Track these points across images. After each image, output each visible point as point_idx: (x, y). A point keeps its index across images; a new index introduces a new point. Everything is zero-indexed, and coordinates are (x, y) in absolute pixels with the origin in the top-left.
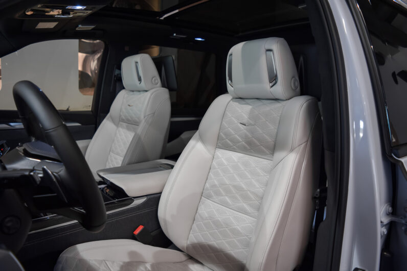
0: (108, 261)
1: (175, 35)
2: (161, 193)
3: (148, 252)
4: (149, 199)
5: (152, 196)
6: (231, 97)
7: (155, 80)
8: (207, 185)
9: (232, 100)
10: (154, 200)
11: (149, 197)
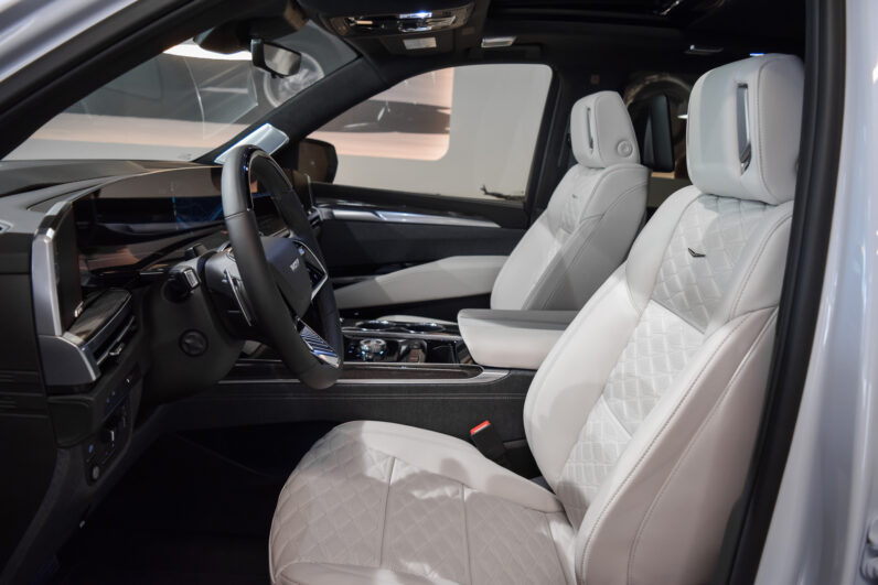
0: (399, 459)
1: (692, 47)
2: (535, 371)
3: (481, 471)
4: (512, 376)
5: (519, 373)
6: (699, 193)
7: (623, 148)
8: (613, 373)
9: (699, 197)
10: (520, 380)
11: (513, 372)
